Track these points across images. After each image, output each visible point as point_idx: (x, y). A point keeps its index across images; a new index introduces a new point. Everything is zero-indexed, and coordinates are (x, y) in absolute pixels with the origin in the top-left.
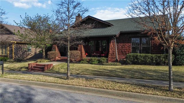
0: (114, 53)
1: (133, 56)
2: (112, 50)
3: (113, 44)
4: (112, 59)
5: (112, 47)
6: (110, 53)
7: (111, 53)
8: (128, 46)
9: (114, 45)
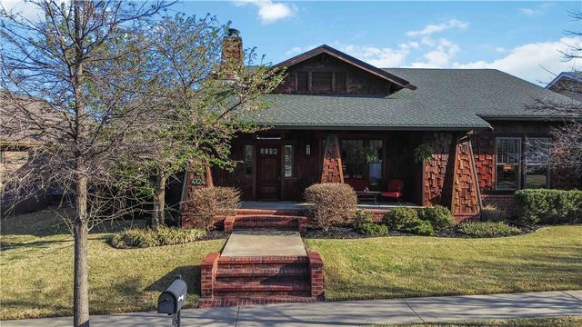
0: (469, 191)
1: (547, 199)
2: (464, 178)
3: (464, 157)
4: (464, 210)
5: (462, 167)
6: (457, 190)
7: (460, 189)
8: (485, 163)
9: (468, 161)
